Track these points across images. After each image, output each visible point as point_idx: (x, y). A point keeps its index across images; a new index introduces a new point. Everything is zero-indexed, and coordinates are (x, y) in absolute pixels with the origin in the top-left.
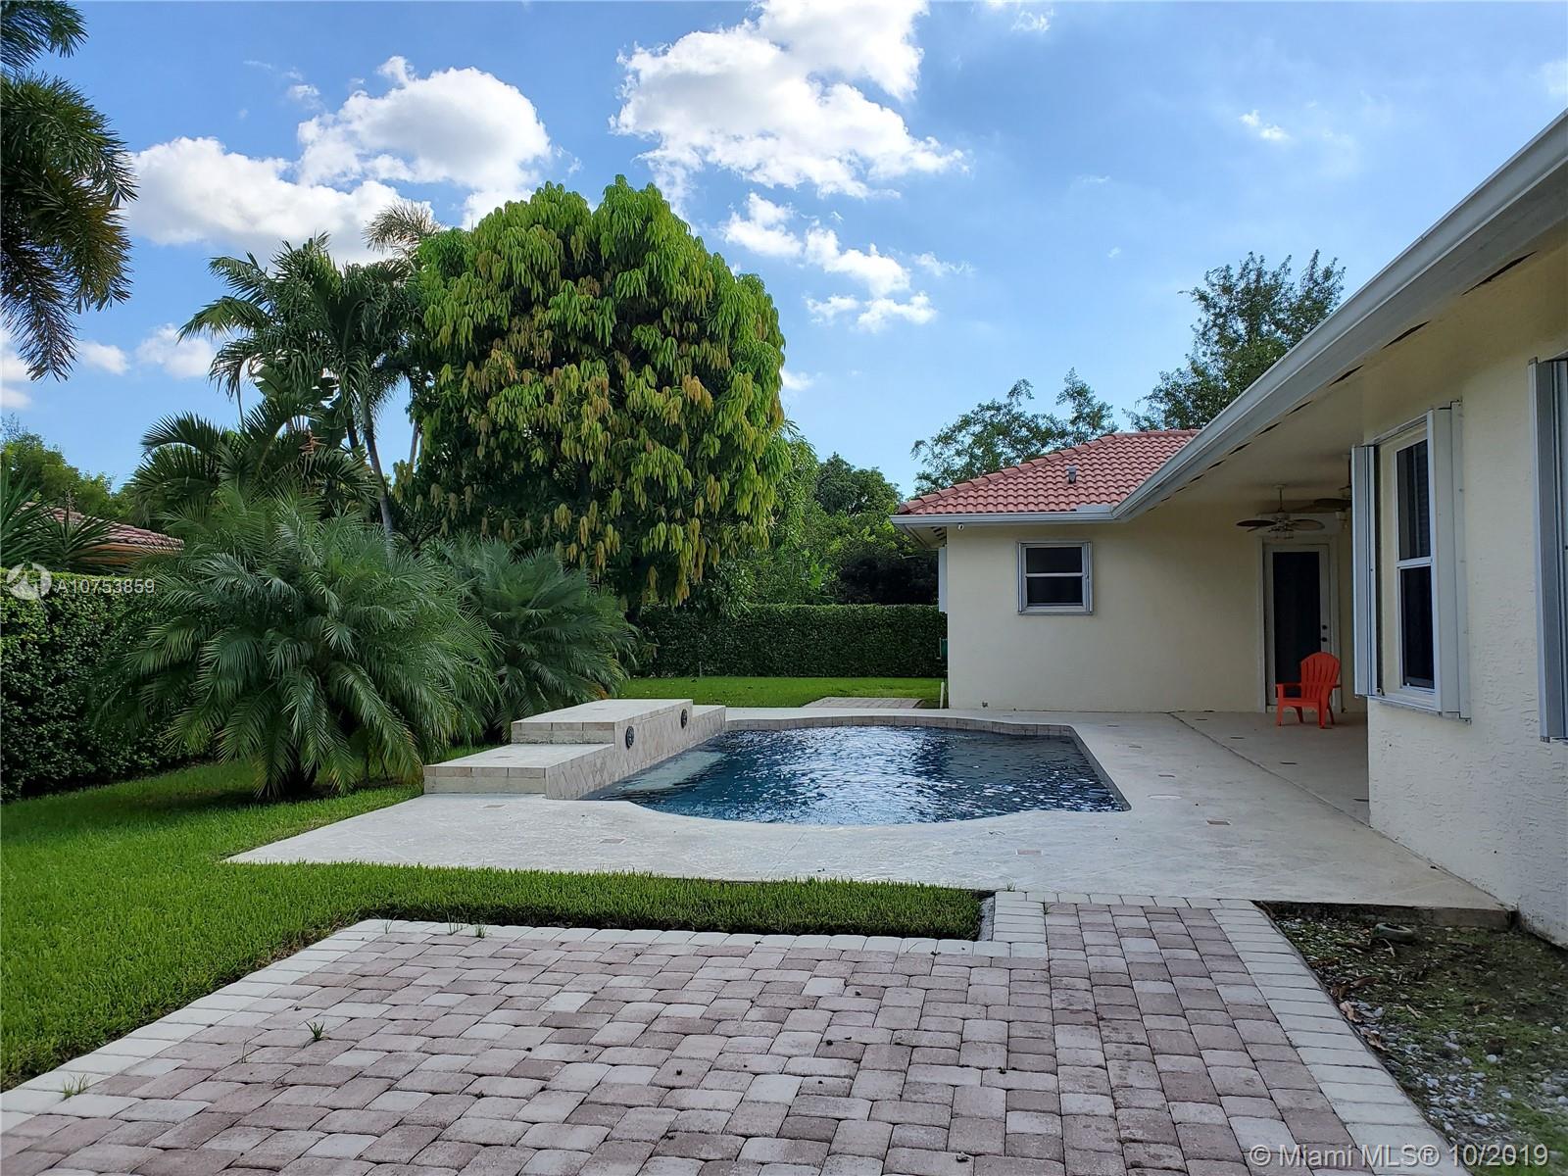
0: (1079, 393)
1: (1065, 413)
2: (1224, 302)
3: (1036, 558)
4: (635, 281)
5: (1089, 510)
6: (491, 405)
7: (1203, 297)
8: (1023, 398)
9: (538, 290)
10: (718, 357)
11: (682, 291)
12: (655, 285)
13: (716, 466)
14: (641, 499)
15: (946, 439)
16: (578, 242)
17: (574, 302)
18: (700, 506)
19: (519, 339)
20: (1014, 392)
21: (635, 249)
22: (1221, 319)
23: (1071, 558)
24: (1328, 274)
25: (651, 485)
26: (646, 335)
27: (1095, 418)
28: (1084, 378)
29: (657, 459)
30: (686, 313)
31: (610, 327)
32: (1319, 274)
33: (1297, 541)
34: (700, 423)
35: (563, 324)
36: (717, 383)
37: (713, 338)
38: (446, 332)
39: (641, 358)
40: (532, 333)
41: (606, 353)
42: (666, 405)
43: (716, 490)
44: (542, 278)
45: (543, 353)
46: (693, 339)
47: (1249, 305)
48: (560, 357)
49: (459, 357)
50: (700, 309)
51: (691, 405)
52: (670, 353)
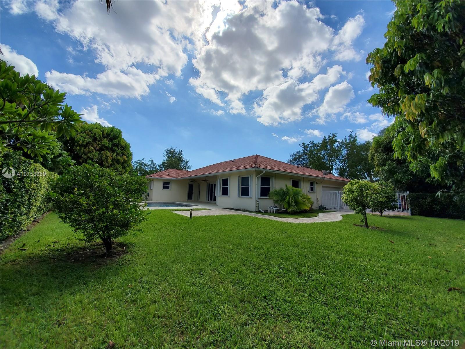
0: (152, 161)
3: (165, 183)
4: (115, 141)
7: (166, 151)
8: (144, 160)
16: (105, 133)
17: (105, 142)
20: (143, 159)
21: (116, 137)
24: (181, 151)
28: (152, 159)
30: (122, 146)
31: (111, 147)
32: (180, 151)
35: (103, 145)
37: (125, 150)
44: (100, 137)
45: (98, 148)
46: (122, 150)
47: (171, 153)
48: (101, 150)
49: (81, 146)
50: (124, 146)
51: (124, 160)
52: (119, 151)
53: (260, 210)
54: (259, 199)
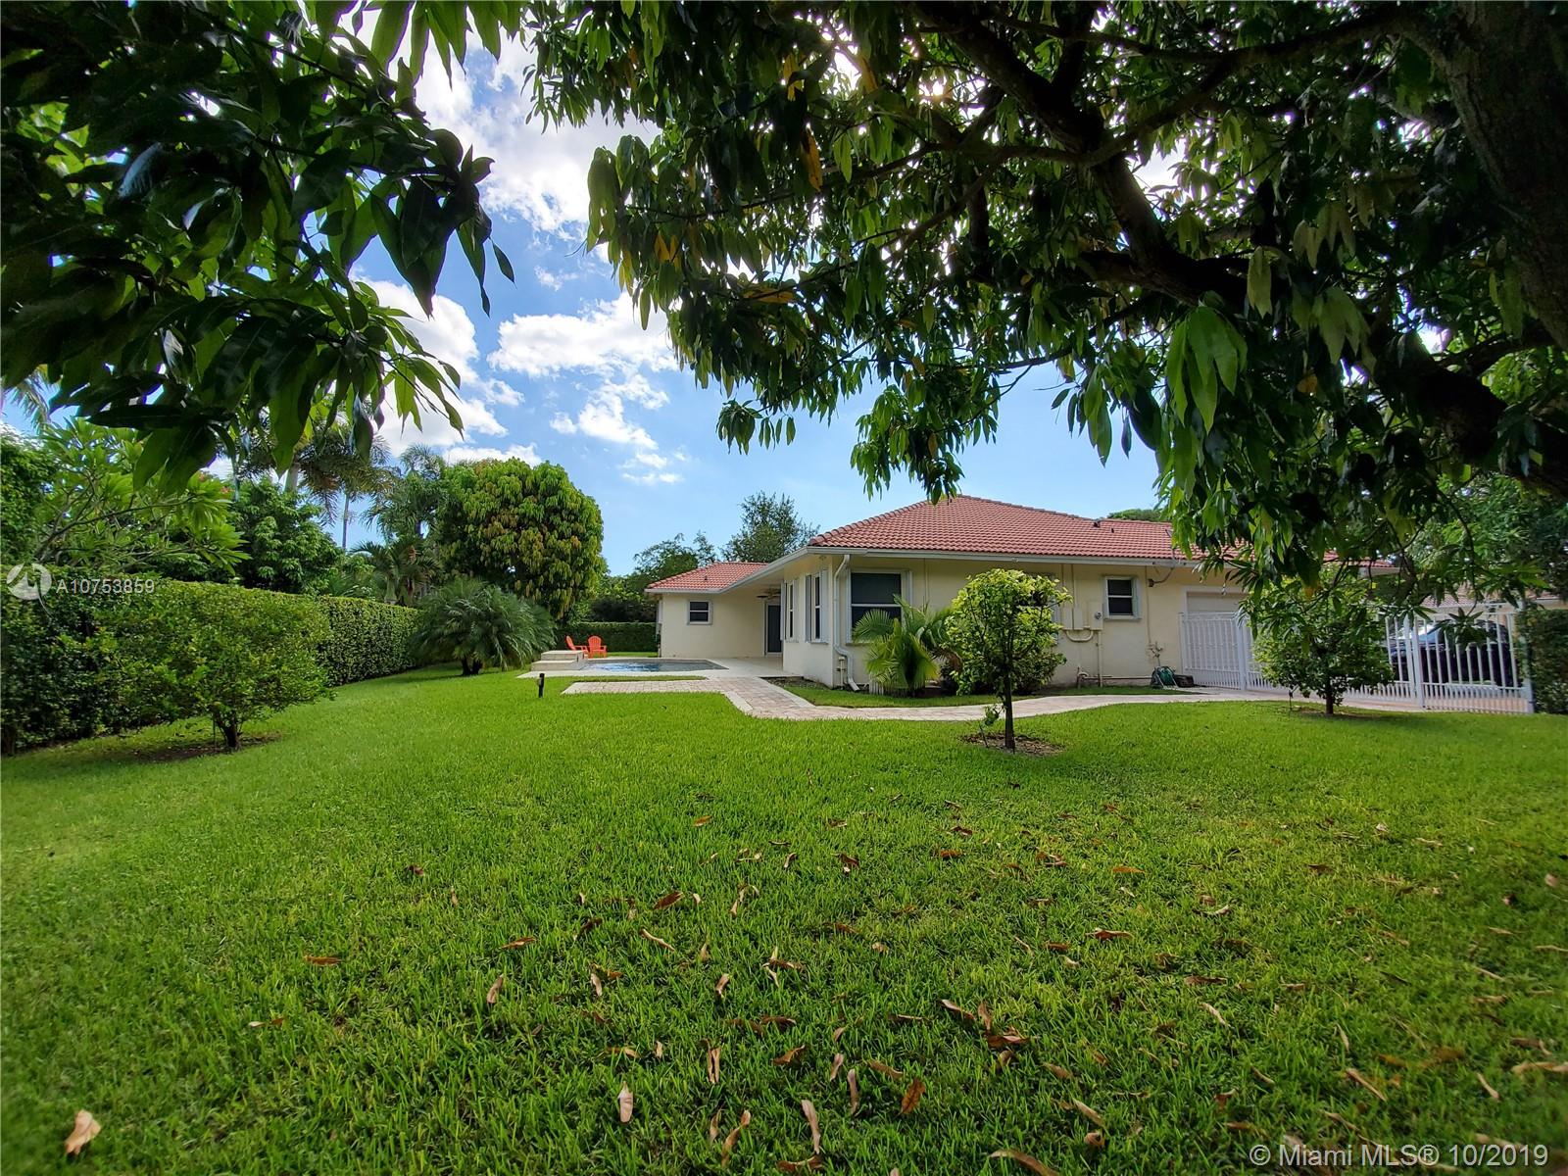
0: (702, 540)
1: (696, 547)
2: (753, 509)
3: (693, 605)
4: (553, 501)
5: (714, 590)
6: (493, 542)
7: (745, 506)
8: (680, 540)
9: (513, 500)
10: (582, 529)
11: (570, 505)
12: (560, 502)
13: (578, 569)
14: (551, 580)
15: (647, 553)
16: (528, 482)
17: (529, 505)
18: (572, 583)
19: (505, 518)
21: (553, 490)
22: (751, 515)
23: (705, 606)
24: (788, 502)
25: (556, 575)
26: (557, 520)
27: (708, 550)
28: (701, 533)
29: (559, 566)
30: (571, 512)
31: (542, 516)
33: (774, 603)
34: (576, 553)
35: (524, 514)
36: (583, 539)
38: (474, 513)
39: (552, 528)
40: (511, 515)
41: (537, 524)
42: (565, 546)
43: (579, 576)
44: (516, 496)
45: (513, 523)
46: (573, 522)
47: (762, 510)
48: (521, 526)
49: (477, 522)
50: (576, 511)
51: (574, 547)
52: (564, 526)
53: (851, 681)
54: (848, 645)
